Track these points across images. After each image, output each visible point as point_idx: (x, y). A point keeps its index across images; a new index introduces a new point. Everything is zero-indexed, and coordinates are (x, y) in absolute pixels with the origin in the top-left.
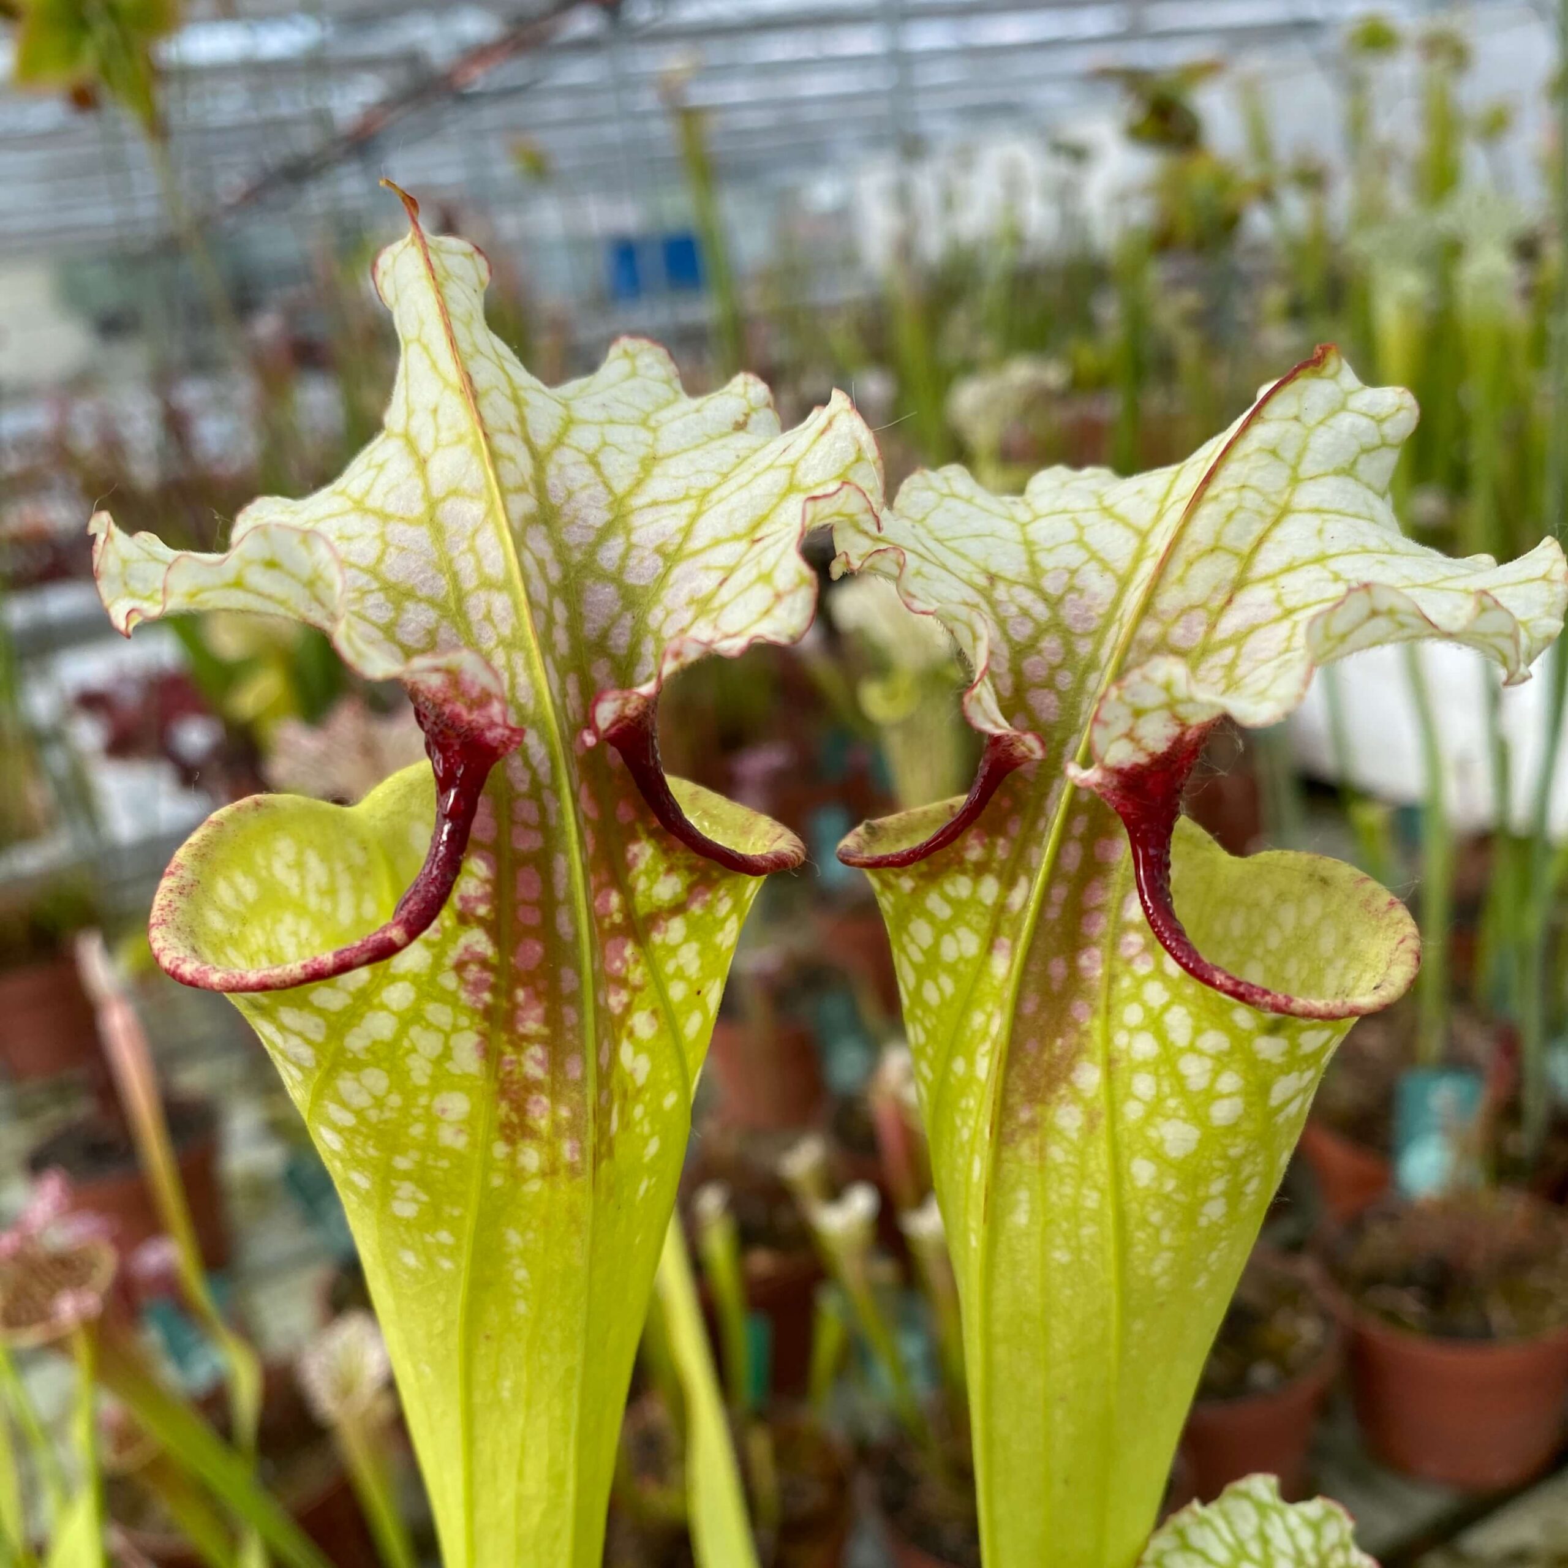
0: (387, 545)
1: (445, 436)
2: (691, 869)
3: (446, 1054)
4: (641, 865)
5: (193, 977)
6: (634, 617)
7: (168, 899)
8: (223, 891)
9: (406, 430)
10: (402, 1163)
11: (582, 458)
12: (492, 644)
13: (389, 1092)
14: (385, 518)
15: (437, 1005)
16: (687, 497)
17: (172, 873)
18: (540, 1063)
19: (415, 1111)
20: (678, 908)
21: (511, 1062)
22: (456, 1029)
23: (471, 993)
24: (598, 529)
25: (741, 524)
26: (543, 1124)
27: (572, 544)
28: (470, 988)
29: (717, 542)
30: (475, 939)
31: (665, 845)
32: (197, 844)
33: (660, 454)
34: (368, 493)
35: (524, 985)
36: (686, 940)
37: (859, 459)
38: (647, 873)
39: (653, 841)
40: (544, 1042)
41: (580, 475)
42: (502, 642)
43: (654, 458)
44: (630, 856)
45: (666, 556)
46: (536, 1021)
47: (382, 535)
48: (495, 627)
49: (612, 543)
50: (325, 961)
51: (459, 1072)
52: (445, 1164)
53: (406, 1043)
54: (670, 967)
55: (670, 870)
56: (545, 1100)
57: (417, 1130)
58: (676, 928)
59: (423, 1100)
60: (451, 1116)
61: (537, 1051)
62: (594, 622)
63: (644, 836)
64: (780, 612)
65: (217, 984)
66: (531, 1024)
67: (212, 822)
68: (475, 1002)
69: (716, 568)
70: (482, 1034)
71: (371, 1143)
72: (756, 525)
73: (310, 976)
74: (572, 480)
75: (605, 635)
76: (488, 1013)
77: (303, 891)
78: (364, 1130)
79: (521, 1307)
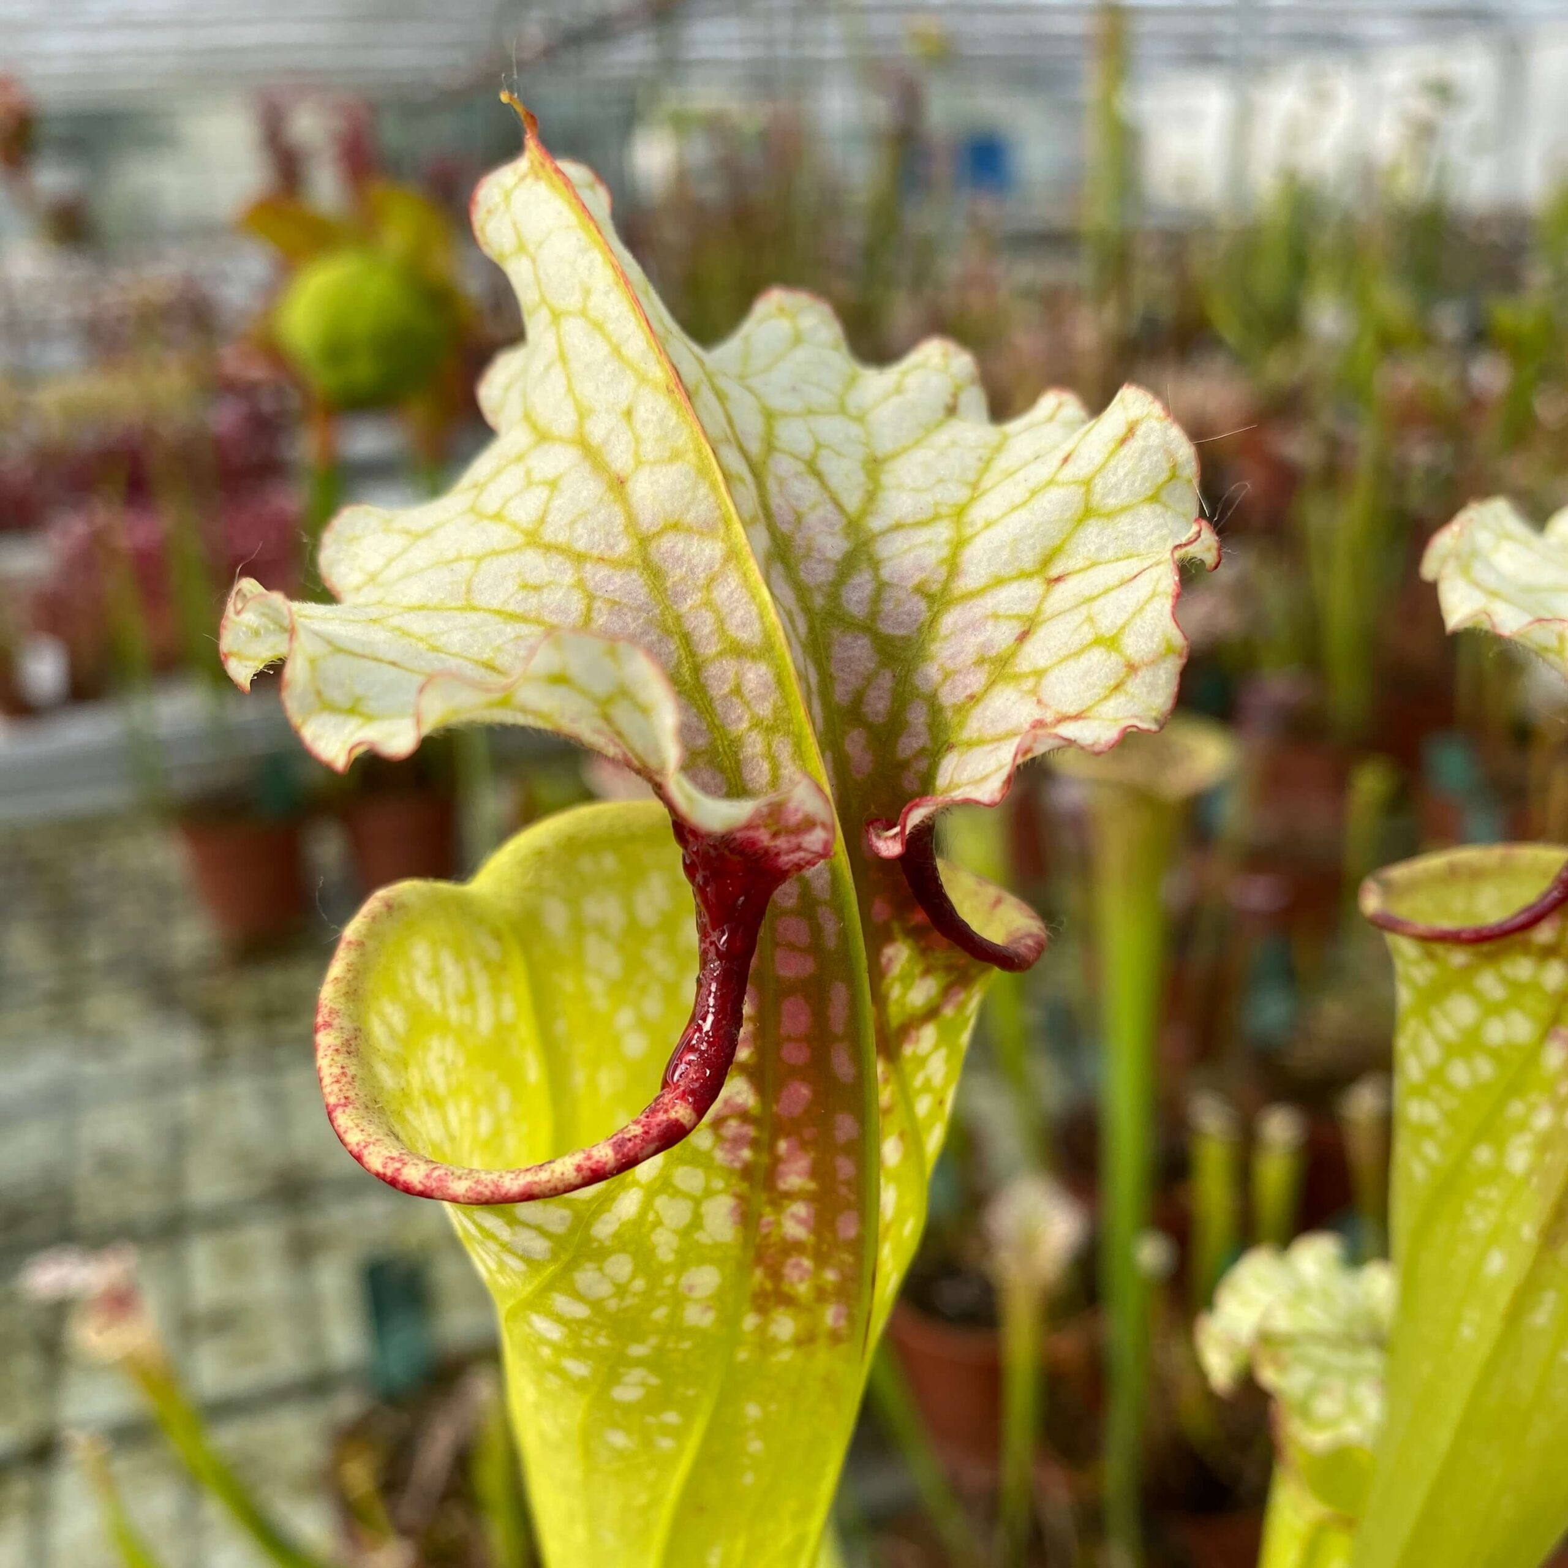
0: (591, 597)
1: (649, 449)
2: (949, 968)
3: (697, 1222)
4: (896, 970)
5: (425, 1186)
6: (894, 676)
7: (339, 1065)
8: (378, 1030)
9: (581, 434)
10: (637, 1350)
11: (801, 467)
12: (745, 725)
13: (633, 1277)
14: (580, 559)
15: (686, 1168)
16: (936, 518)
17: (327, 1025)
18: (800, 1221)
19: (659, 1293)
20: (931, 1013)
21: (769, 1224)
22: (709, 1193)
23: (729, 1151)
24: (837, 563)
25: (1029, 559)
26: (803, 1289)
27: (812, 585)
28: (727, 1146)
29: (999, 582)
30: (735, 1090)
31: (922, 944)
32: (344, 978)
33: (880, 454)
34: (542, 520)
35: (788, 1135)
36: (936, 1047)
37: (1174, 476)
38: (902, 978)
39: (910, 941)
40: (809, 1197)
41: (806, 490)
42: (757, 723)
43: (875, 461)
44: (884, 960)
45: (930, 598)
46: (799, 1174)
47: (580, 584)
48: (747, 704)
49: (857, 580)
50: (604, 1160)
51: (709, 1242)
52: (686, 1345)
53: (651, 1217)
54: (918, 1082)
55: (927, 972)
56: (807, 1263)
57: (660, 1314)
58: (928, 1034)
59: (669, 1280)
60: (698, 1294)
61: (800, 1209)
62: (844, 682)
63: (899, 936)
64: (1135, 686)
65: (464, 1196)
66: (795, 1178)
67: (350, 943)
68: (733, 1161)
69: (1009, 617)
70: (740, 1198)
71: (604, 1333)
72: (1047, 561)
73: (587, 1180)
74: (798, 498)
75: (858, 699)
76: (747, 1172)
77: (445, 1006)
78: (599, 1320)
79: (749, 1478)
